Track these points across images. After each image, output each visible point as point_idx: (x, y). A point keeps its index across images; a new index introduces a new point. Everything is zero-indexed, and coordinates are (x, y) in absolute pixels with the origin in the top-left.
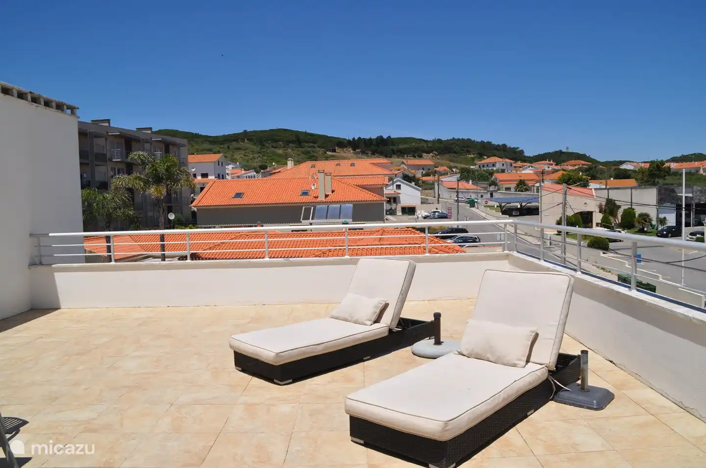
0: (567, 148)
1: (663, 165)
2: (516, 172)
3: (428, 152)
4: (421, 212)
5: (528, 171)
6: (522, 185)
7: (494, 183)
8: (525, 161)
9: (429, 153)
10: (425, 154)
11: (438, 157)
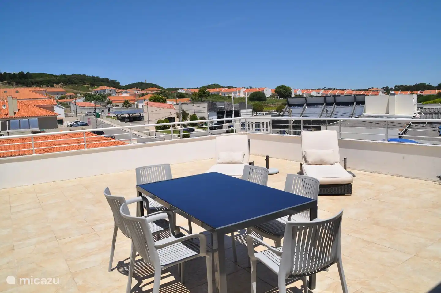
0: (145, 80)
1: (206, 90)
2: (119, 96)
3: (57, 83)
4: (67, 122)
5: (125, 95)
6: (127, 103)
7: (109, 102)
8: (120, 89)
9: (59, 84)
10: (55, 85)
11: (65, 86)
